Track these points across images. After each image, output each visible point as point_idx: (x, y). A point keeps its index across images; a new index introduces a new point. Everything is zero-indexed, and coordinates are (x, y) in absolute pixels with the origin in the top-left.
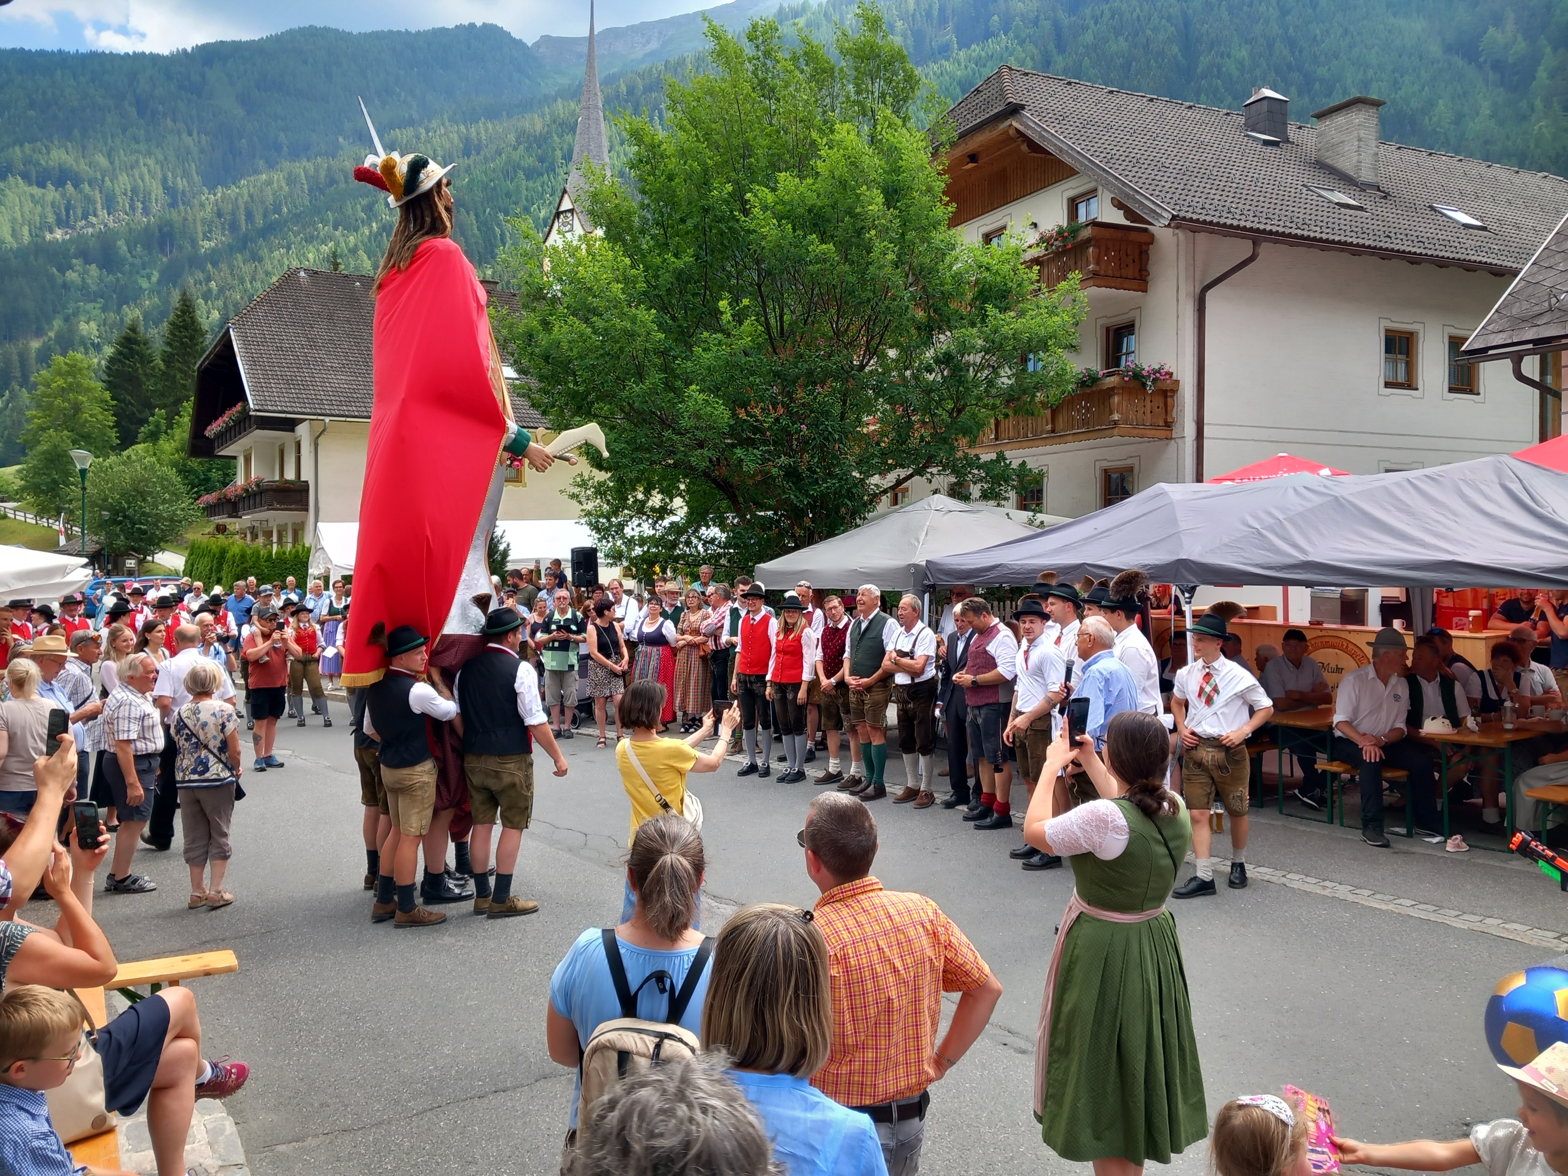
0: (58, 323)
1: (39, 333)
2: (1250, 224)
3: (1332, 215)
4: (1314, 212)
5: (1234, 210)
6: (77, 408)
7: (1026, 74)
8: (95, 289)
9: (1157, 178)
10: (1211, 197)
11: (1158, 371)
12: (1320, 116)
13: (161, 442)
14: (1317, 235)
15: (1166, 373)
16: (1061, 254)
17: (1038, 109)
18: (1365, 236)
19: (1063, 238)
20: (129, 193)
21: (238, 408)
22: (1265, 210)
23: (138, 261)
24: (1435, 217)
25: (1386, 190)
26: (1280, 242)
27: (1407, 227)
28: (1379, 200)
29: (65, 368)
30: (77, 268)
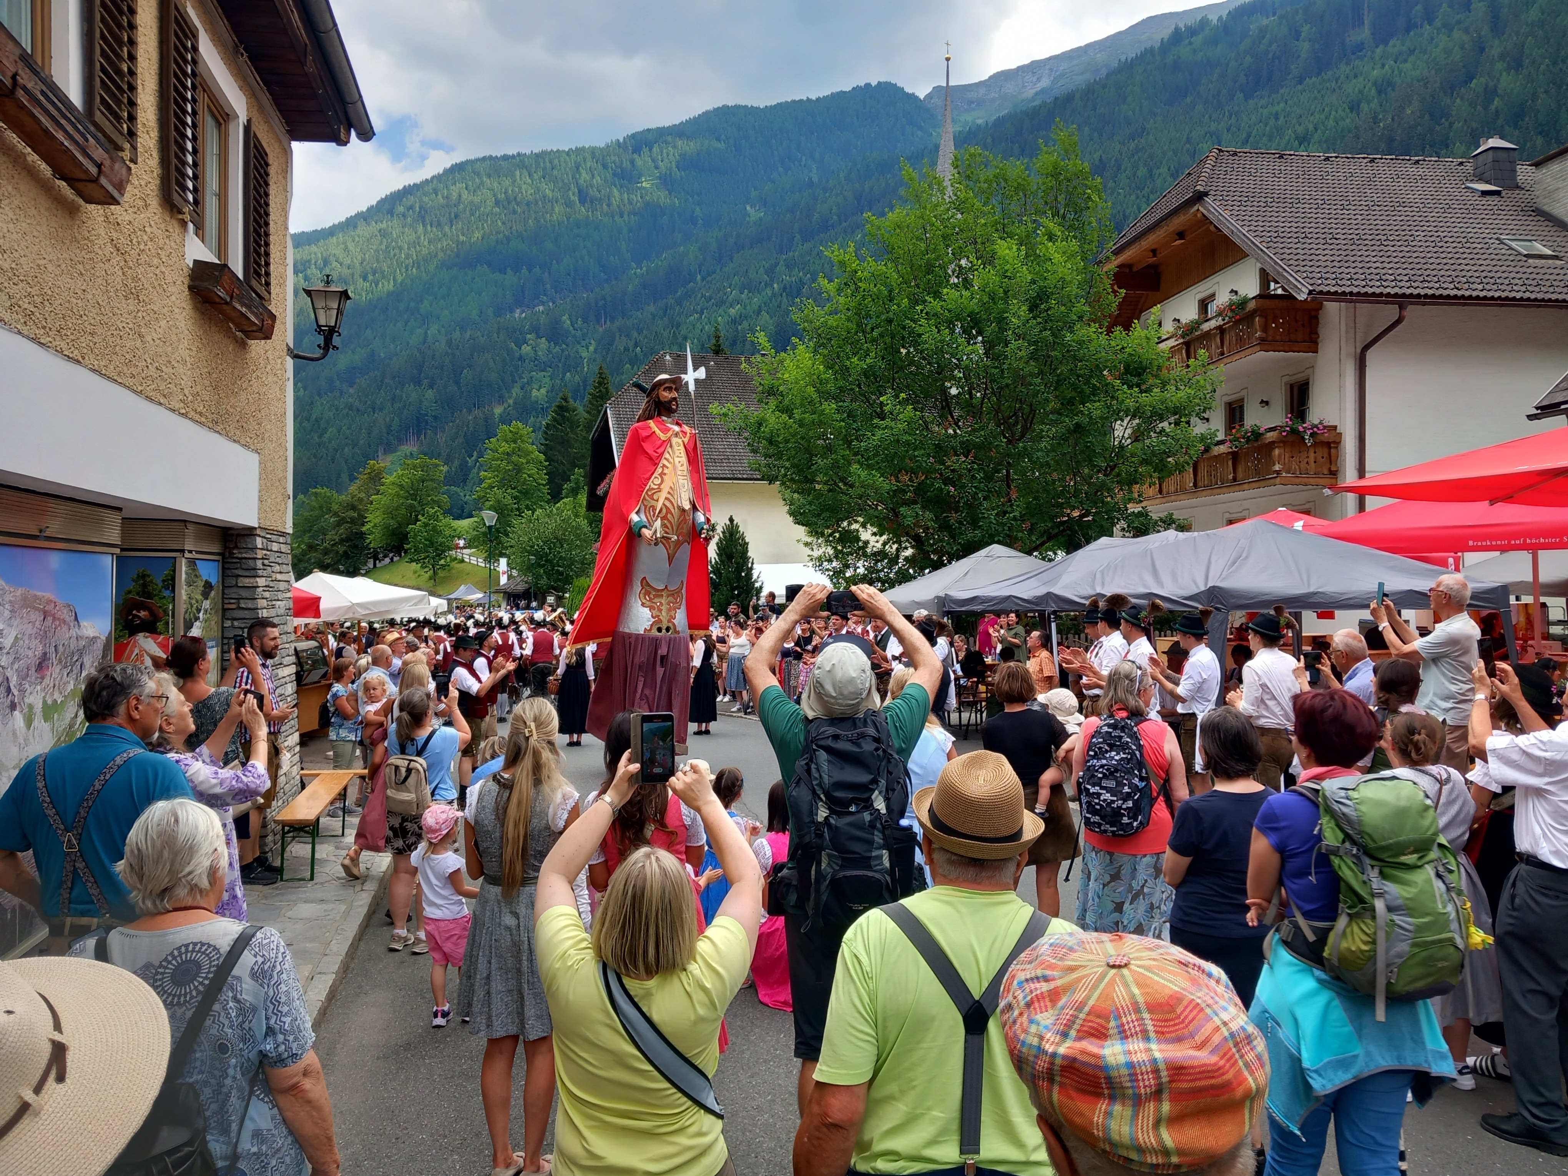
0: (516, 391)
1: (501, 400)
2: (1397, 290)
3: (1510, 269)
4: (1489, 268)
5: (1388, 277)
6: (519, 469)
7: (1235, 154)
8: (544, 359)
9: (1318, 252)
10: (1368, 265)
11: (1316, 426)
12: (1537, 165)
13: (579, 496)
14: (1474, 294)
15: (1325, 427)
16: (1237, 322)
17: (1225, 193)
18: (1537, 289)
19: (1232, 311)
20: (572, 273)
22: (1427, 272)
23: (579, 333)
26: (1429, 304)
29: (510, 435)
30: (530, 342)
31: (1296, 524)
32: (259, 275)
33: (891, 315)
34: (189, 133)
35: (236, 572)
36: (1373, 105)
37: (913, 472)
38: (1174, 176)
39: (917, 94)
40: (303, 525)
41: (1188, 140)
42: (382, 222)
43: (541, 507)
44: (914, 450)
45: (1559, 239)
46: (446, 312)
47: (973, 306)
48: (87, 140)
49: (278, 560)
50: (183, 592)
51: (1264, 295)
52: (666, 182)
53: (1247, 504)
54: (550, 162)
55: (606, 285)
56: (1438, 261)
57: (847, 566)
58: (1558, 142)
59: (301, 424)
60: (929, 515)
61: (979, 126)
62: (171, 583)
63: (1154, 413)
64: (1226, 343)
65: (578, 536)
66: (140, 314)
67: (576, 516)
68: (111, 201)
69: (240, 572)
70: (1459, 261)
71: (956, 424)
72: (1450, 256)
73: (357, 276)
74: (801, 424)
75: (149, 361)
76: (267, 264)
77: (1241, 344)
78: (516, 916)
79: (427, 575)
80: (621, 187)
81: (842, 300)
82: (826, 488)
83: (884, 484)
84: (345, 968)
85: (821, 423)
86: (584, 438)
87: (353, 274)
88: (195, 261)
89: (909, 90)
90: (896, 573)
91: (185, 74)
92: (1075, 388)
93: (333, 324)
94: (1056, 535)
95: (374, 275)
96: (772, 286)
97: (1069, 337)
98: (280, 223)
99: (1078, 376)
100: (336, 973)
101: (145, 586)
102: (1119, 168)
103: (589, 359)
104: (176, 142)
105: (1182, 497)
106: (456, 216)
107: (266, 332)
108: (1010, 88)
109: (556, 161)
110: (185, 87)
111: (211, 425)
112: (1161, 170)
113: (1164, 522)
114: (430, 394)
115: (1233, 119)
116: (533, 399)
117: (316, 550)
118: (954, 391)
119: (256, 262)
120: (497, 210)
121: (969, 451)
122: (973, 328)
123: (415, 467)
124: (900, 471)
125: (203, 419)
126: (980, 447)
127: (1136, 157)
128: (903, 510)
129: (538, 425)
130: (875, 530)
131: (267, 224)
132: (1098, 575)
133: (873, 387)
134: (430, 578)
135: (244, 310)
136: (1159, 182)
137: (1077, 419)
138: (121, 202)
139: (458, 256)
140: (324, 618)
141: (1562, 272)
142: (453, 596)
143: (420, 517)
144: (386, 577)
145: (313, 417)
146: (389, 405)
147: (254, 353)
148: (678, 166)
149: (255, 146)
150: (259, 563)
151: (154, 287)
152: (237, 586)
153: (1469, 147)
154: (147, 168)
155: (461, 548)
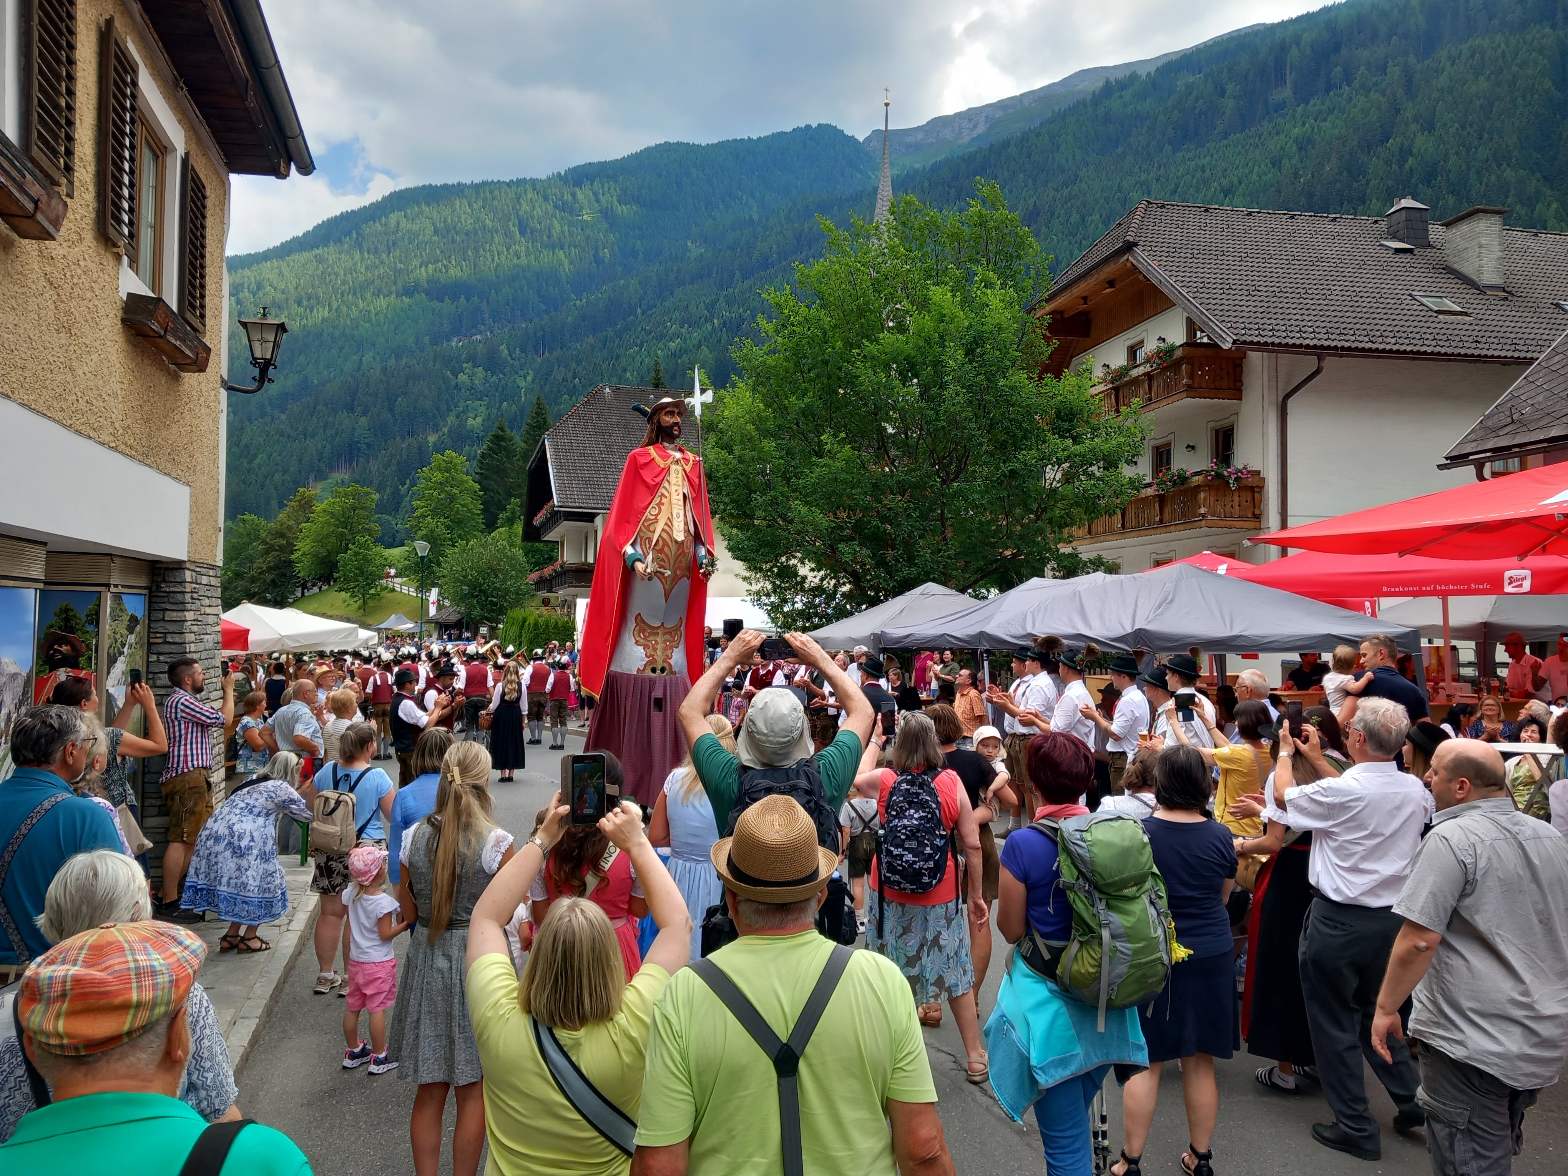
0: (451, 419)
1: (436, 429)
2: (1315, 342)
3: (1422, 324)
4: (1402, 323)
5: (1307, 329)
6: (452, 498)
7: (1163, 206)
8: (481, 388)
9: (1241, 303)
10: (1289, 317)
11: (1240, 471)
12: (1447, 225)
13: (515, 526)
14: (1388, 347)
15: (1249, 472)
16: (1165, 369)
17: (1153, 244)
18: (1447, 344)
19: (1160, 358)
20: (511, 303)
21: (550, 504)
22: (1344, 326)
23: (517, 363)
24: (1555, 316)
25: (1515, 290)
26: (1346, 356)
27: (1510, 329)
28: (1496, 302)
29: (443, 465)
30: (467, 371)
31: (1220, 568)
32: (193, 307)
33: (826, 357)
34: (127, 166)
35: (163, 606)
36: (1294, 162)
37: (851, 508)
38: (1106, 222)
39: (856, 137)
40: (231, 553)
41: (1120, 189)
42: (318, 248)
43: (475, 537)
44: (852, 488)
45: (1467, 296)
46: (381, 339)
47: (909, 349)
48: (24, 177)
49: (207, 593)
50: (107, 625)
51: (1191, 343)
52: (607, 216)
53: (1174, 545)
54: (491, 193)
55: (545, 316)
56: (1354, 315)
57: (784, 601)
58: (1469, 201)
59: (233, 453)
60: (866, 552)
61: (916, 170)
62: (95, 618)
63: (1086, 458)
64: (1154, 389)
65: (513, 567)
66: (71, 348)
67: (512, 545)
68: (46, 236)
69: (168, 606)
70: (1374, 316)
71: (893, 464)
72: (1365, 310)
73: (291, 301)
74: (741, 460)
75: (79, 394)
76: (203, 296)
77: (1169, 391)
78: (449, 958)
79: (357, 605)
80: (562, 219)
81: (779, 340)
82: (765, 523)
83: (823, 520)
84: (269, 1012)
85: (760, 460)
86: (521, 467)
87: (287, 299)
88: (129, 294)
89: (849, 133)
90: (834, 608)
91: (124, 108)
92: (1007, 432)
93: (269, 357)
94: (990, 573)
95: (309, 299)
96: (712, 321)
97: (1002, 382)
98: (216, 254)
99: (1011, 421)
100: (260, 1018)
101: (67, 620)
102: (1052, 215)
103: (527, 389)
104: (113, 175)
105: (1111, 538)
106: (394, 244)
107: (200, 365)
108: (947, 134)
109: (496, 192)
110: (123, 121)
111: (141, 458)
112: (1093, 217)
113: (1093, 564)
114: (363, 421)
115: (1162, 171)
116: (468, 427)
117: (243, 578)
118: (890, 430)
119: (191, 294)
120: (436, 238)
121: (905, 491)
122: (908, 371)
123: (346, 495)
124: (838, 508)
125: (134, 453)
126: (915, 486)
127: (1069, 204)
128: (840, 546)
129: (473, 454)
130: (813, 566)
131: (203, 256)
132: (1030, 616)
133: (812, 426)
134: (360, 608)
135: (178, 343)
136: (1091, 229)
137: (1012, 465)
138: (57, 237)
139: (395, 283)
140: (252, 650)
141: (1471, 328)
142: (382, 626)
143: (350, 546)
144: (314, 606)
145: (243, 442)
146: (321, 431)
147: (187, 385)
148: (619, 201)
149: (193, 179)
150: (188, 597)
151: (86, 321)
152: (163, 620)
153: (1385, 205)
154: (83, 202)
155: (392, 577)
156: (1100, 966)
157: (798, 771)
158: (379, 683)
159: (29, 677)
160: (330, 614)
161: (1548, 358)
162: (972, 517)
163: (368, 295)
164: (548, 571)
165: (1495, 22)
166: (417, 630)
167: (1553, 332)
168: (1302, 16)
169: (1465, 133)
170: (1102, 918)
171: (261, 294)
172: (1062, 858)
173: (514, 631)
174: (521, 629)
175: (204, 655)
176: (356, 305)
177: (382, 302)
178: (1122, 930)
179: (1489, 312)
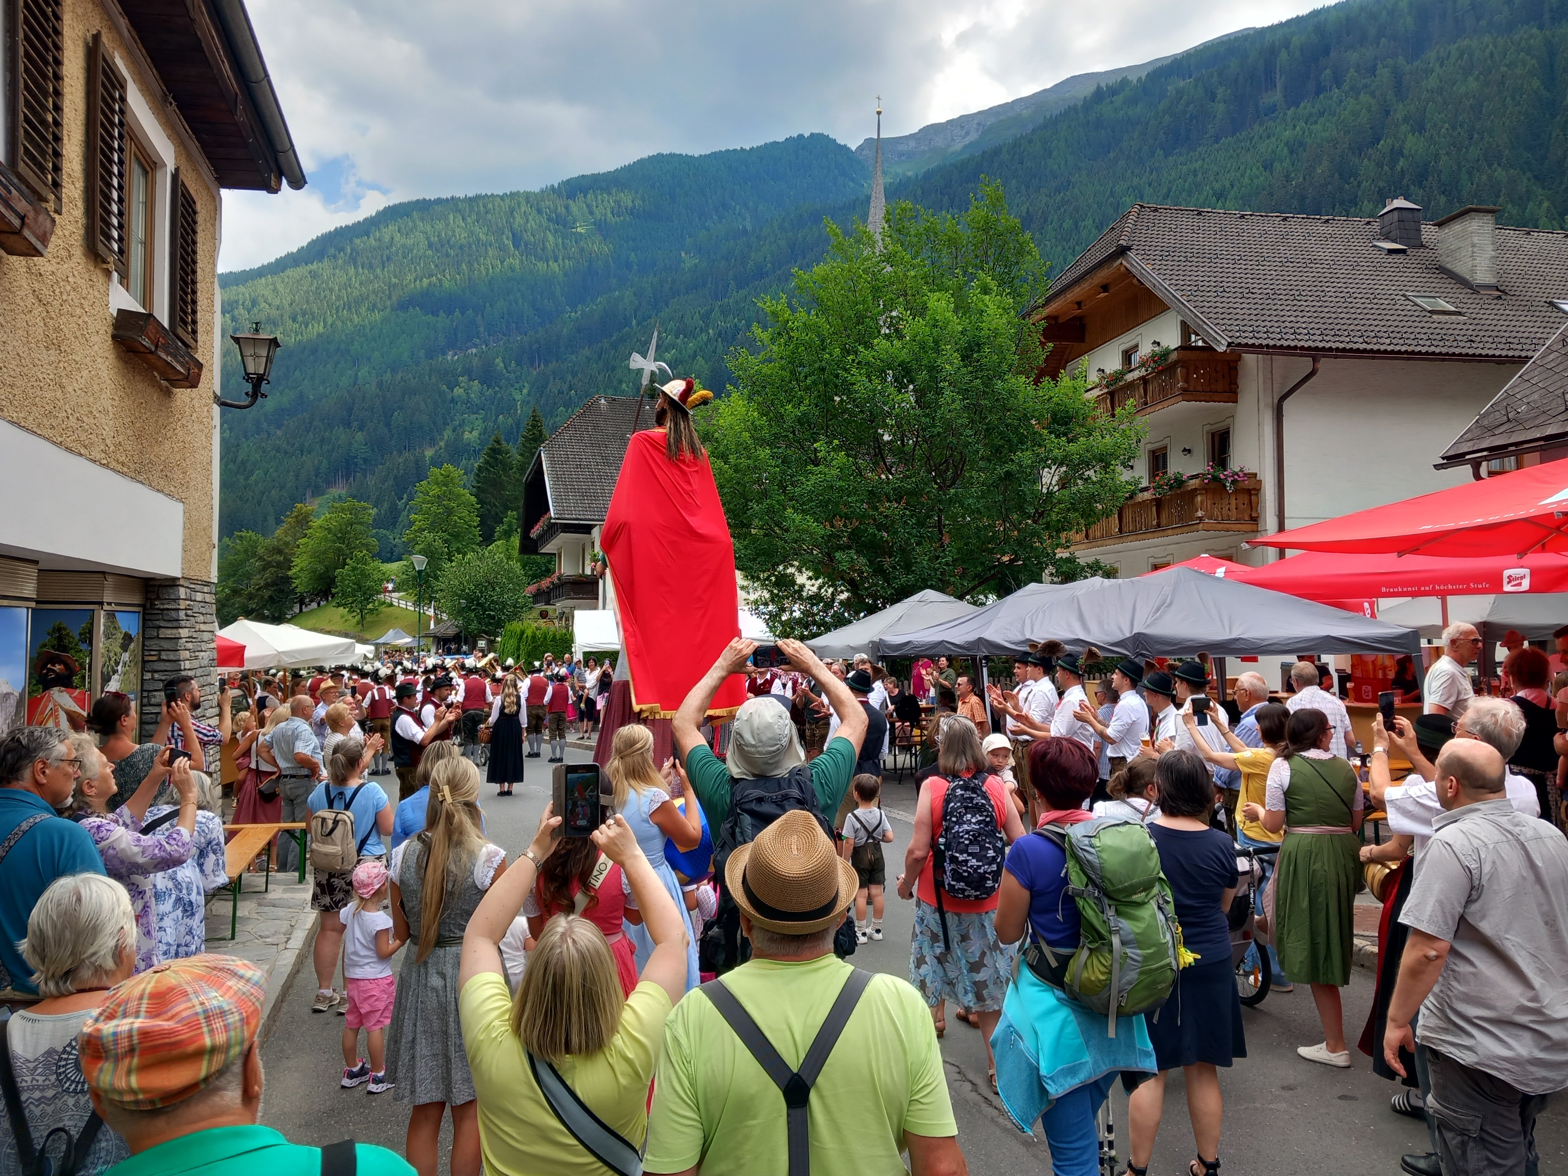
0: (448, 433)
1: (432, 442)
2: (1310, 343)
3: (1416, 324)
4: (1396, 323)
5: (1301, 330)
6: (450, 512)
7: (1156, 210)
8: (477, 401)
9: (1235, 306)
10: (1283, 319)
11: (1237, 474)
12: (1440, 225)
13: (512, 539)
14: (1382, 348)
15: (1245, 475)
16: (1160, 373)
17: (1147, 248)
18: (1441, 343)
19: (1155, 362)
20: (506, 316)
21: (546, 516)
22: (1338, 327)
23: (512, 376)
24: (1549, 314)
25: (1508, 289)
26: (1341, 357)
27: (1504, 328)
28: (1490, 301)
29: (441, 478)
30: (463, 384)
31: (1219, 570)
32: (185, 323)
33: (823, 363)
34: (115, 182)
35: (157, 623)
36: (1285, 165)
37: (847, 517)
38: (1100, 227)
39: (849, 145)
40: (228, 570)
41: (1112, 194)
42: (312, 263)
43: (473, 550)
44: (848, 496)
45: (1461, 296)
46: (377, 354)
47: (904, 355)
48: (10, 192)
49: (202, 610)
50: (100, 644)
51: (1185, 347)
52: (601, 228)
53: (1172, 549)
54: (484, 206)
55: (540, 329)
56: (1348, 316)
57: (783, 610)
58: (1460, 201)
59: (226, 466)
60: (863, 560)
61: (909, 178)
62: (88, 636)
63: (1082, 462)
64: (1149, 393)
65: (510, 580)
66: (61, 365)
67: (509, 558)
68: (33, 252)
69: (162, 624)
70: (1368, 316)
71: (889, 471)
72: (1359, 311)
73: (286, 317)
74: (736, 469)
75: (70, 411)
76: (194, 312)
77: (1164, 395)
79: (355, 620)
80: (556, 232)
81: (775, 348)
82: (762, 532)
83: (819, 530)
85: (756, 469)
86: (518, 480)
87: (282, 316)
88: (119, 310)
89: (841, 141)
90: (832, 616)
91: (112, 124)
92: (1004, 437)
93: (261, 372)
94: (987, 579)
95: (304, 315)
96: (707, 331)
97: (999, 386)
98: (207, 270)
99: (1007, 426)
101: (60, 639)
102: (1045, 220)
103: (523, 402)
104: (102, 191)
105: (1108, 542)
106: (388, 259)
107: (192, 381)
108: (939, 142)
109: (490, 206)
110: (112, 137)
111: (133, 475)
112: (1086, 223)
113: (1091, 568)
114: (360, 436)
115: (1154, 176)
116: (465, 441)
117: (241, 595)
118: (886, 438)
119: (182, 310)
120: (430, 252)
121: (901, 498)
122: (903, 377)
123: (343, 510)
124: (834, 517)
125: (125, 470)
126: (911, 493)
127: (1062, 210)
128: (838, 555)
129: (470, 467)
130: (811, 574)
131: (194, 272)
132: (1028, 622)
133: (807, 435)
134: (358, 623)
135: (169, 359)
136: (1084, 233)
137: (1008, 467)
138: (45, 253)
139: (390, 298)
140: (248, 666)
141: (1465, 327)
142: (380, 641)
143: (348, 561)
144: (311, 622)
145: (240, 459)
146: (318, 447)
147: (179, 401)
148: (612, 213)
149: (183, 195)
150: (182, 614)
151: (76, 337)
152: (158, 637)
153: (1376, 207)
154: (71, 219)
155: (390, 592)
156: (1110, 973)
157: (790, 780)
158: (377, 698)
159: (22, 695)
160: (328, 629)
161: (1543, 357)
162: (969, 523)
163: (363, 310)
164: (545, 583)
165: (1483, 23)
166: (416, 644)
167: (1548, 330)
168: (1292, 19)
169: (1455, 134)
170: (1112, 924)
171: (255, 310)
172: (1071, 864)
173: (513, 642)
174: (519, 642)
175: (199, 672)
176: (351, 320)
177: (377, 316)
178: (1131, 937)
179: (1482, 311)
